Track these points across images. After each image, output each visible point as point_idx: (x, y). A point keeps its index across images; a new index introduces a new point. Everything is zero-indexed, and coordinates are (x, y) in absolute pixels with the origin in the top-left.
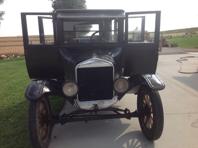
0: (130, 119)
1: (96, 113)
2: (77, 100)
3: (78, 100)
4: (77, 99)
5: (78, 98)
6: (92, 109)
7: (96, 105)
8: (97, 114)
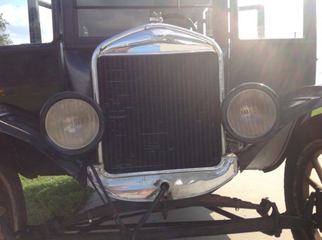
0: (278, 235)
1: (165, 217)
2: (100, 168)
3: (102, 167)
4: (99, 164)
5: (101, 159)
6: (152, 200)
7: (165, 186)
8: (168, 220)
